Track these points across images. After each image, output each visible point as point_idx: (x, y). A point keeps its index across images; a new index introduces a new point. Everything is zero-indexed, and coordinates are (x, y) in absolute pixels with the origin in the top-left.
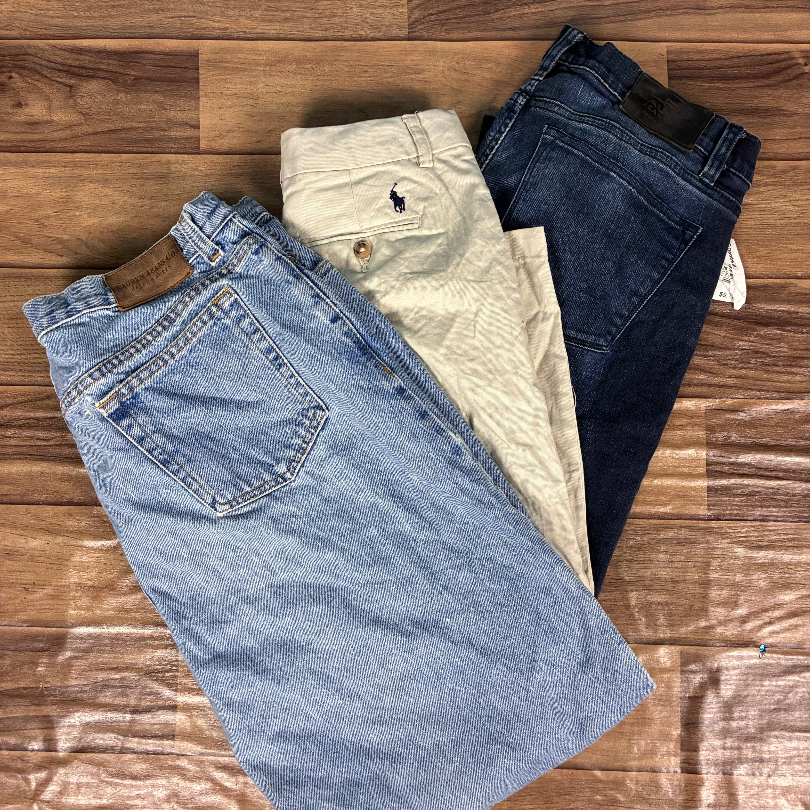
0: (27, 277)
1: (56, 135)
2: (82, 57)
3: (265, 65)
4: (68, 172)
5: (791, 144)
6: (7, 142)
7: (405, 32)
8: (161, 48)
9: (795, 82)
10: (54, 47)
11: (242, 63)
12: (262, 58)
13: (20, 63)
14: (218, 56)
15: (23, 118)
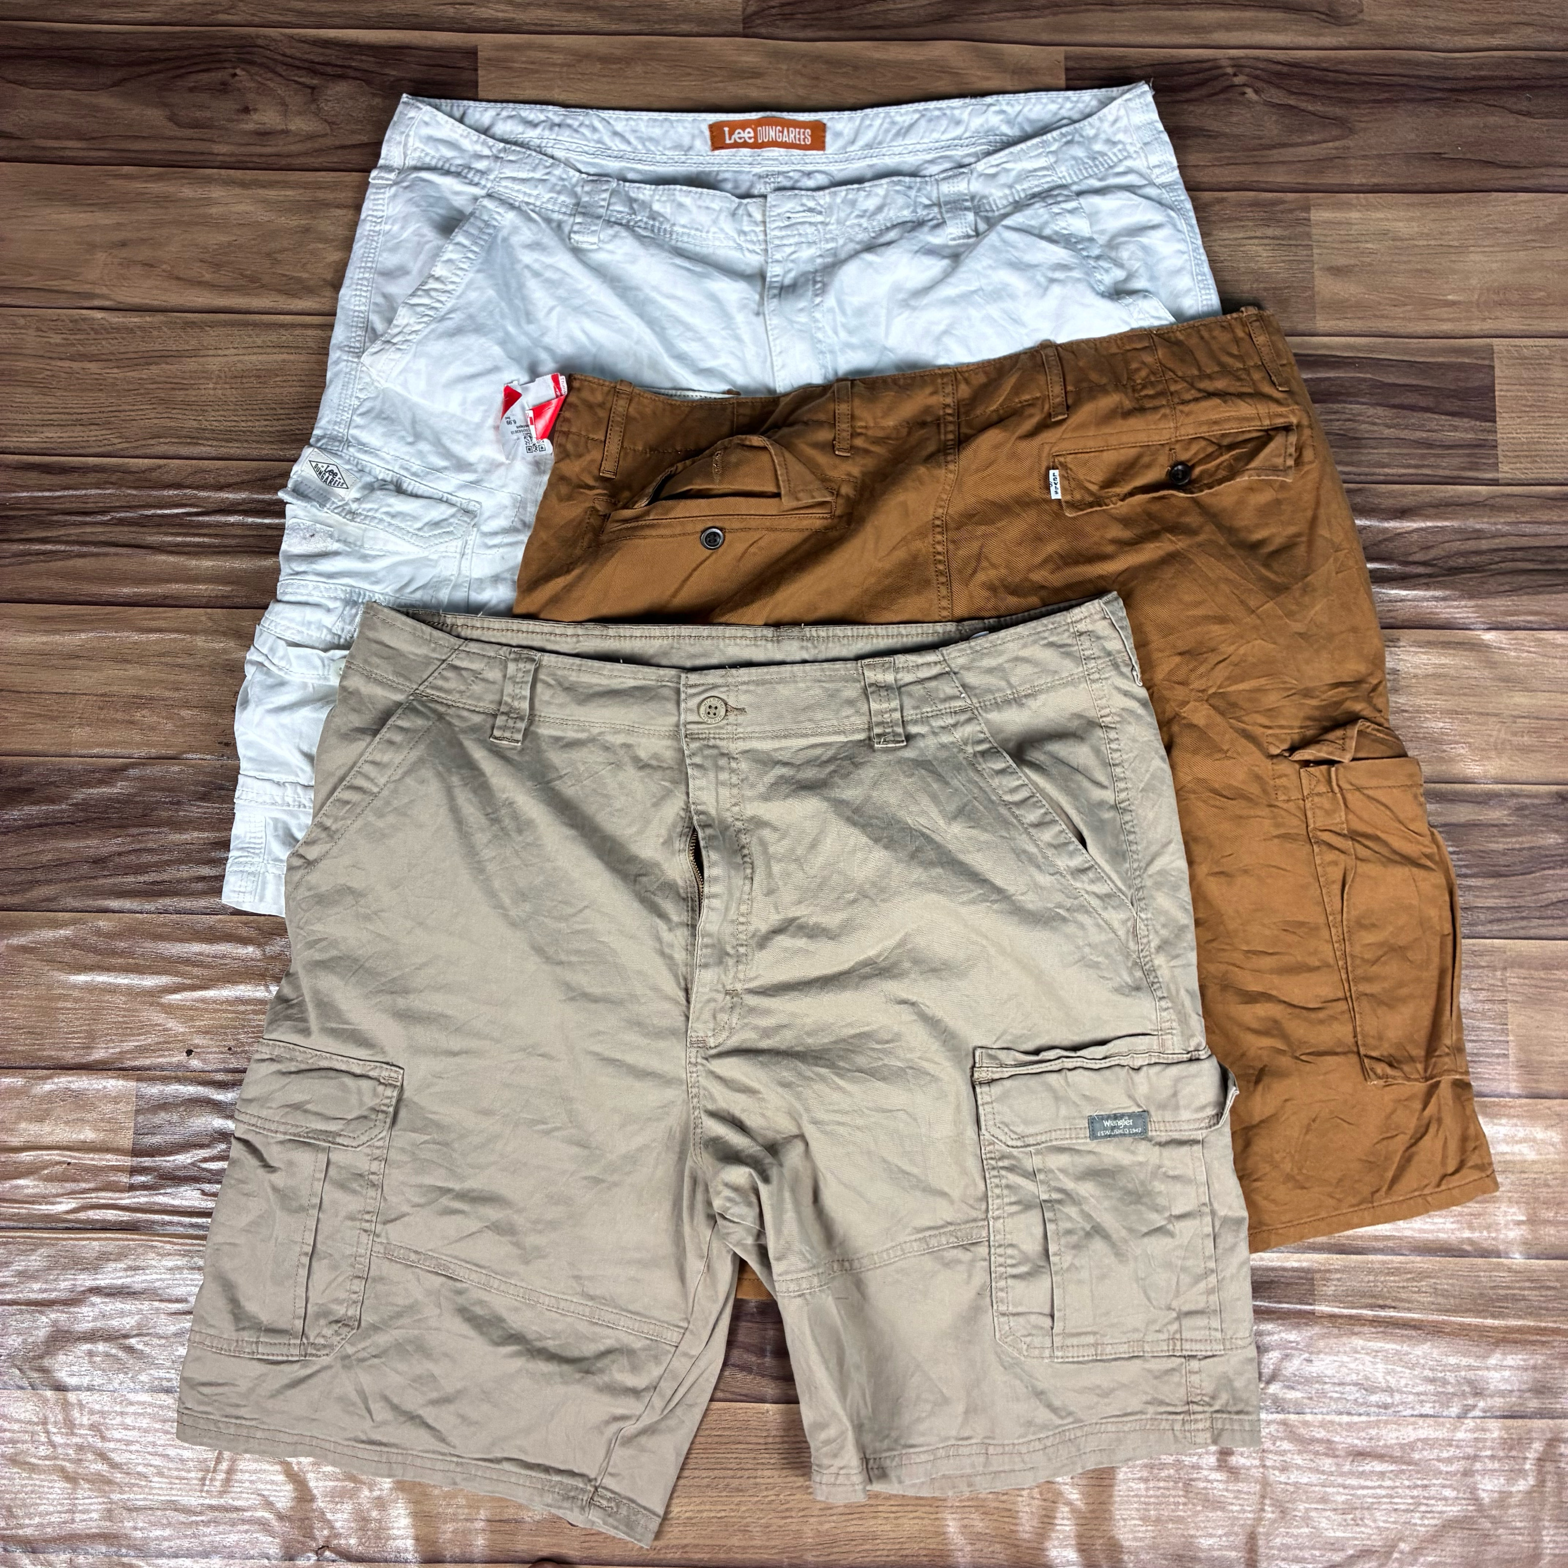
0: (255, 325)
1: (294, 148)
2: (328, 51)
3: (562, 65)
4: (308, 195)
5: (1217, 171)
6: (231, 155)
7: (740, 28)
8: (429, 43)
9: (1222, 96)
10: (291, 37)
11: (533, 63)
12: (558, 58)
13: (248, 57)
14: (502, 54)
15: (251, 126)
